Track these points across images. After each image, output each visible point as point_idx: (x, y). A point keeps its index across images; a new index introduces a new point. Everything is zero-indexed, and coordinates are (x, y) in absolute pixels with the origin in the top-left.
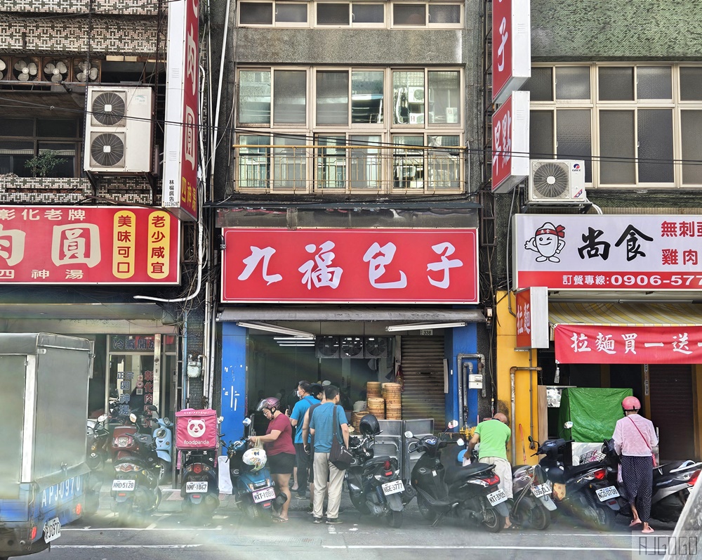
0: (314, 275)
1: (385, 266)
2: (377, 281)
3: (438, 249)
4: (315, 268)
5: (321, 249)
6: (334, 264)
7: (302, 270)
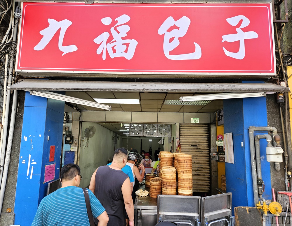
0: (110, 46)
1: (179, 39)
2: (171, 53)
3: (233, 21)
4: (110, 39)
5: (117, 22)
6: (129, 36)
7: (97, 41)
